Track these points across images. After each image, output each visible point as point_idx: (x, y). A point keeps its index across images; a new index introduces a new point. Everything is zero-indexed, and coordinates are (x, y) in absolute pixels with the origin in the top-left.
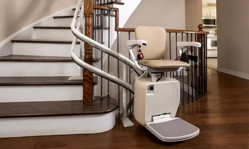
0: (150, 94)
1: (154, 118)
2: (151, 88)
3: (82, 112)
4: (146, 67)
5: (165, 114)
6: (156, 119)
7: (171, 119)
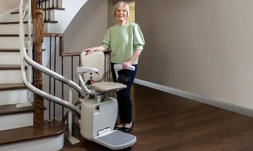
0: (96, 113)
1: (99, 132)
2: (98, 108)
3: (32, 137)
4: (94, 91)
5: (107, 128)
6: (101, 133)
7: (111, 132)
